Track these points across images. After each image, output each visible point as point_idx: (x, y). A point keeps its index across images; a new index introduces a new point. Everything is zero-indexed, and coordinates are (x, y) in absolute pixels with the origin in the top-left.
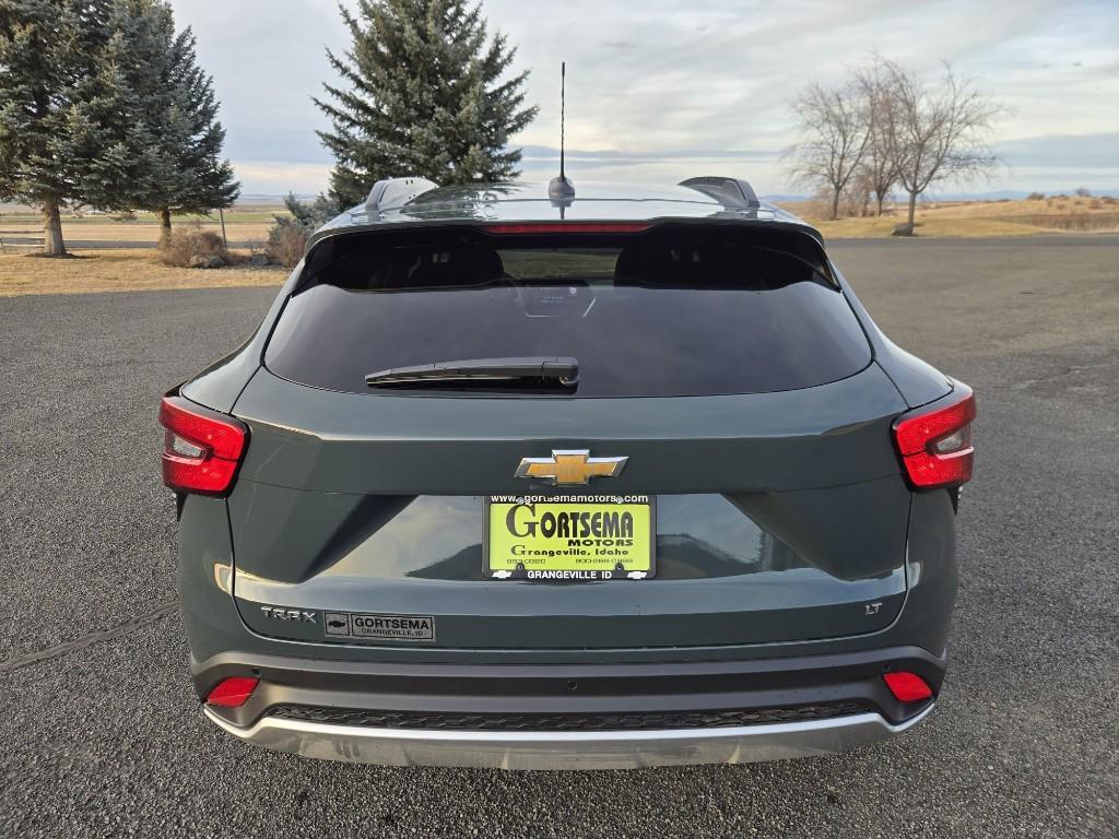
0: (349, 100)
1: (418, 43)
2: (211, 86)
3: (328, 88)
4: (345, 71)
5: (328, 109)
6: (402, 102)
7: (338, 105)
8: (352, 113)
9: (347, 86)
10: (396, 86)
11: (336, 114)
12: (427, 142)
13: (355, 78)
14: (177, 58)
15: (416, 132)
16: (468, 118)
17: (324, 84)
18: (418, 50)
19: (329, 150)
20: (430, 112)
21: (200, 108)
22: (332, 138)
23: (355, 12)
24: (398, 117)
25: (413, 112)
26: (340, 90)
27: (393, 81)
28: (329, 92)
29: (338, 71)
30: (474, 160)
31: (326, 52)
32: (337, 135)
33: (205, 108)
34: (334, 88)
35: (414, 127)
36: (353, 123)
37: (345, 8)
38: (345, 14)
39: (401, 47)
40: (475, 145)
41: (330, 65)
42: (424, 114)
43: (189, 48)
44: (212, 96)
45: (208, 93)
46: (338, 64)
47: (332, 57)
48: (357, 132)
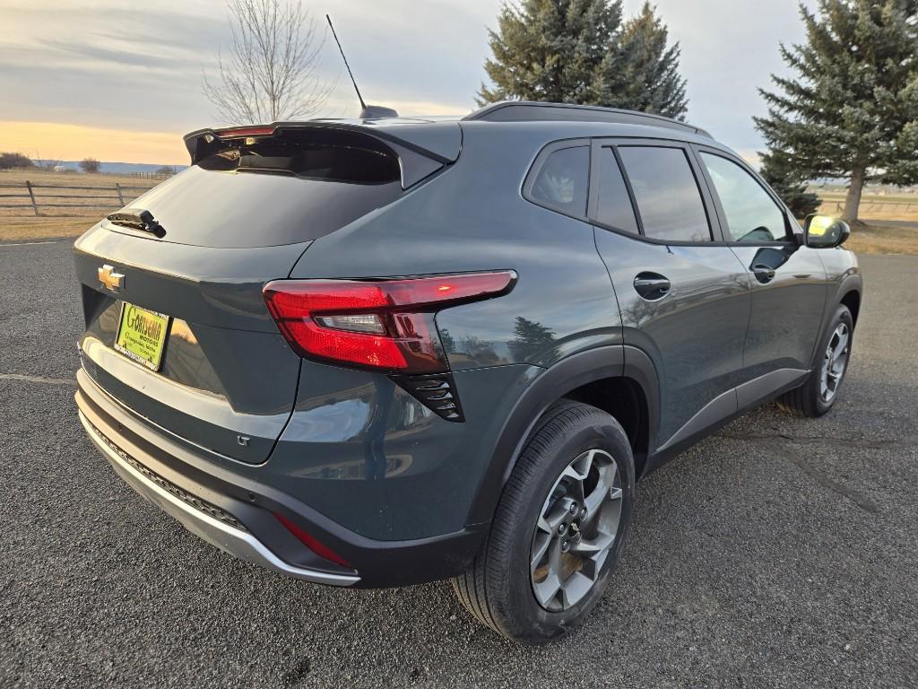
0: (792, 88)
1: (869, 27)
2: (685, 88)
3: (776, 79)
4: (794, 62)
5: (771, 97)
6: (840, 85)
7: (781, 92)
8: (793, 99)
9: (794, 75)
10: (837, 70)
11: (777, 100)
12: (857, 121)
13: (802, 67)
14: (662, 67)
15: (847, 112)
16: (910, 95)
17: (772, 75)
18: (868, 34)
19: (761, 133)
20: (870, 92)
21: (672, 105)
22: (766, 122)
23: (815, 9)
24: (834, 99)
25: (849, 94)
26: (786, 79)
27: (835, 65)
28: (775, 83)
29: (788, 63)
30: (908, 136)
31: (780, 47)
32: (770, 120)
33: (676, 105)
34: (781, 78)
35: (846, 106)
36: (792, 108)
37: (804, 6)
38: (804, 11)
39: (852, 33)
40: (911, 122)
41: (781, 58)
42: (862, 93)
43: (674, 59)
44: (683, 95)
45: (681, 93)
46: (789, 57)
47: (784, 51)
48: (793, 117)
